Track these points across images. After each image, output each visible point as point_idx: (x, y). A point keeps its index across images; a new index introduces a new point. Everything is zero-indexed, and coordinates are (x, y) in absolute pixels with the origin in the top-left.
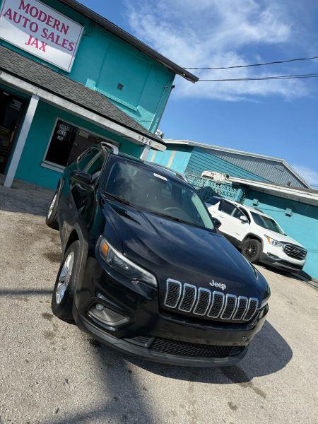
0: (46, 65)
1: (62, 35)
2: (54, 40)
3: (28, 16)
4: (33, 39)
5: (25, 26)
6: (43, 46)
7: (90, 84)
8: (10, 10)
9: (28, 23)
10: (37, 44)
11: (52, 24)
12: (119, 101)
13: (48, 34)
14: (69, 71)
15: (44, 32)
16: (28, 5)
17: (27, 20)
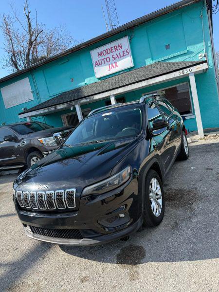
0: (122, 72)
1: (121, 51)
2: (119, 57)
3: (104, 57)
4: (110, 65)
5: (105, 63)
6: (116, 65)
7: (149, 62)
8: (96, 62)
9: (105, 60)
10: (113, 67)
11: (114, 50)
12: (171, 56)
13: (115, 56)
14: (133, 65)
15: (113, 57)
16: (101, 53)
17: (104, 59)
